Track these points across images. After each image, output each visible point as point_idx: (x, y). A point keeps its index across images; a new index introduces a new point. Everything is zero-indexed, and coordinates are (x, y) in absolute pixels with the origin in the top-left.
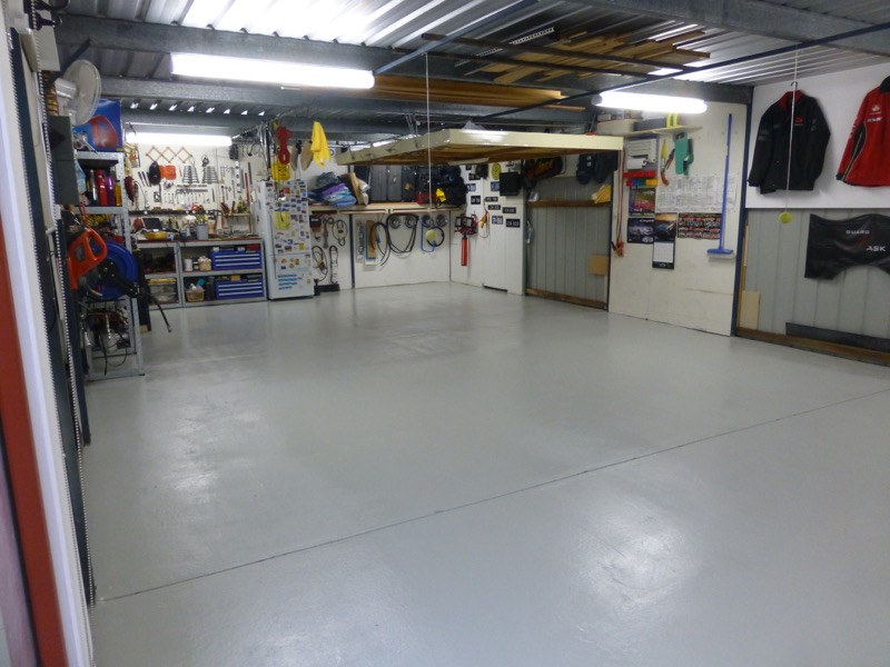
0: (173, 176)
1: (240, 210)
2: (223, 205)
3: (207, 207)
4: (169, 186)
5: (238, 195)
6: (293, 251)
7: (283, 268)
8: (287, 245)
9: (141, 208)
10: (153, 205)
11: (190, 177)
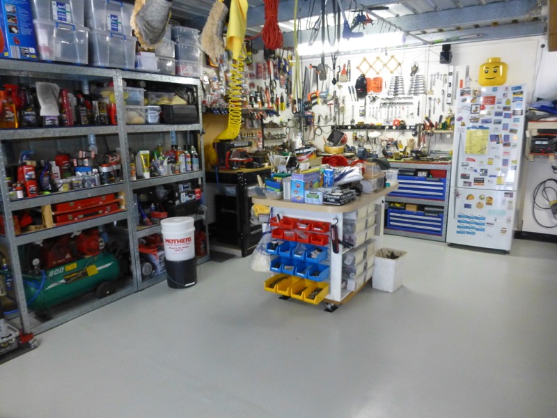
0: (379, 89)
1: (445, 126)
2: (427, 119)
3: (410, 122)
4: (374, 99)
5: (447, 107)
6: (486, 185)
7: (467, 206)
8: (478, 176)
9: (347, 123)
10: (358, 120)
11: (396, 88)
